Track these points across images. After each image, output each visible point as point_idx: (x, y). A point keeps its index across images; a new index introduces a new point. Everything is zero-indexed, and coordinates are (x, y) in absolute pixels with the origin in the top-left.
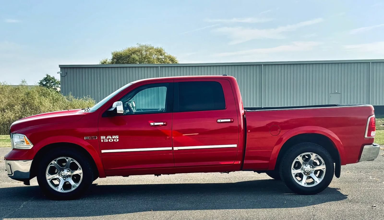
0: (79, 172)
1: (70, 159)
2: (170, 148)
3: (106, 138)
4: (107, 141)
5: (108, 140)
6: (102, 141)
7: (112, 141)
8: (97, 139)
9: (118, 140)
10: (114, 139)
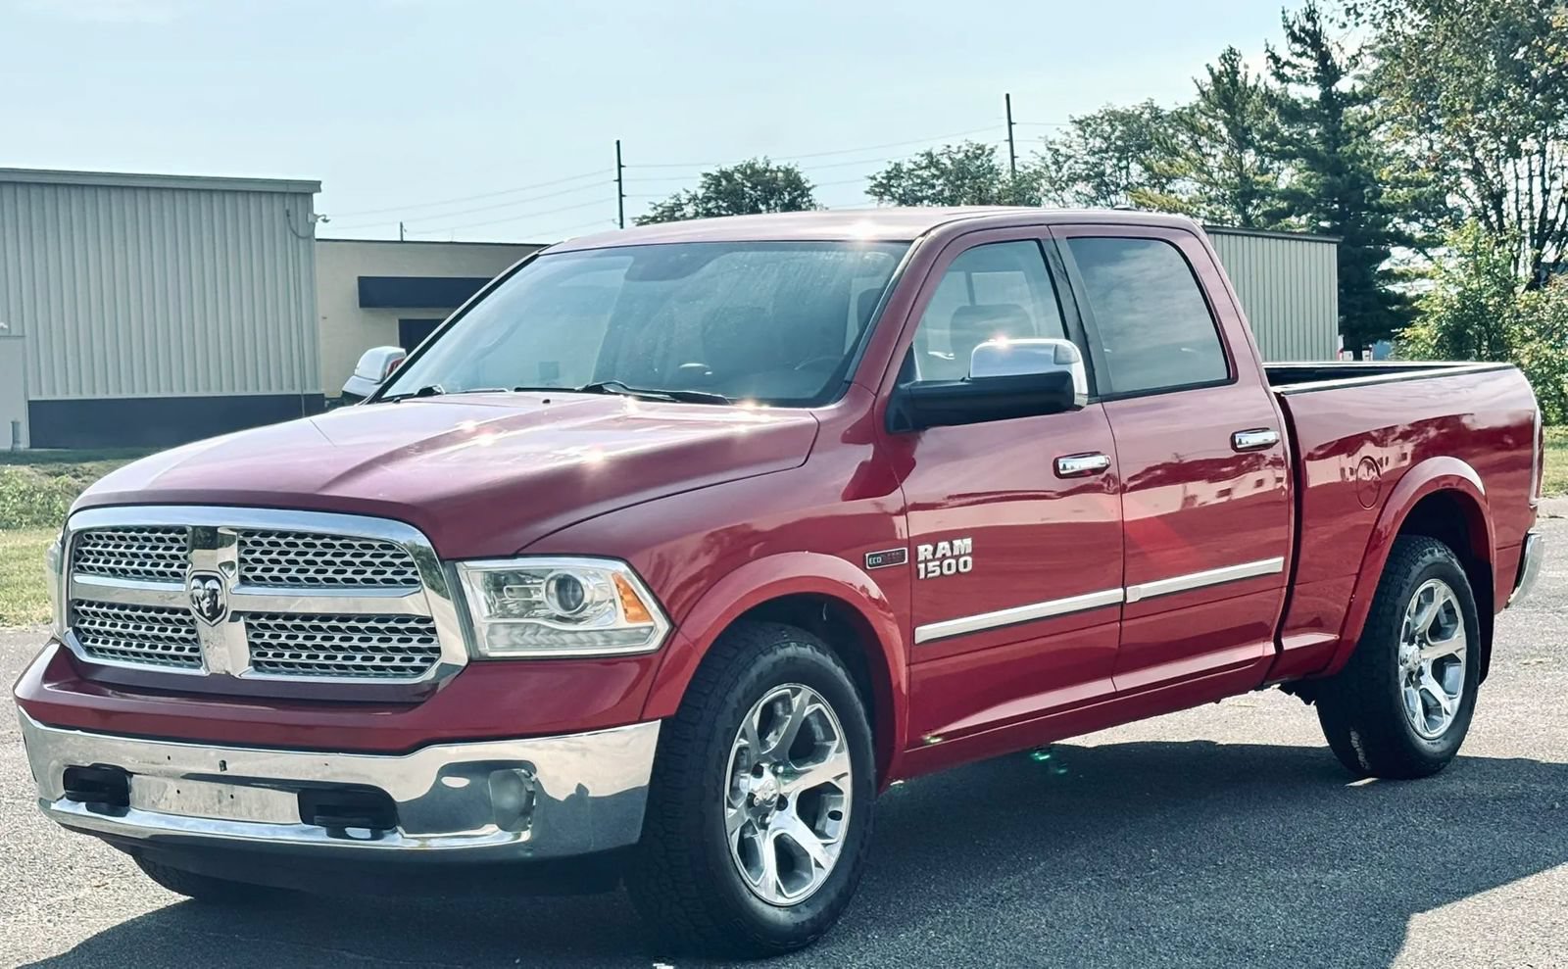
0: (835, 768)
1: (808, 692)
2: (1117, 595)
3: (934, 552)
4: (937, 571)
5: (940, 566)
6: (922, 574)
7: (953, 568)
8: (906, 561)
9: (970, 564)
10: (957, 558)
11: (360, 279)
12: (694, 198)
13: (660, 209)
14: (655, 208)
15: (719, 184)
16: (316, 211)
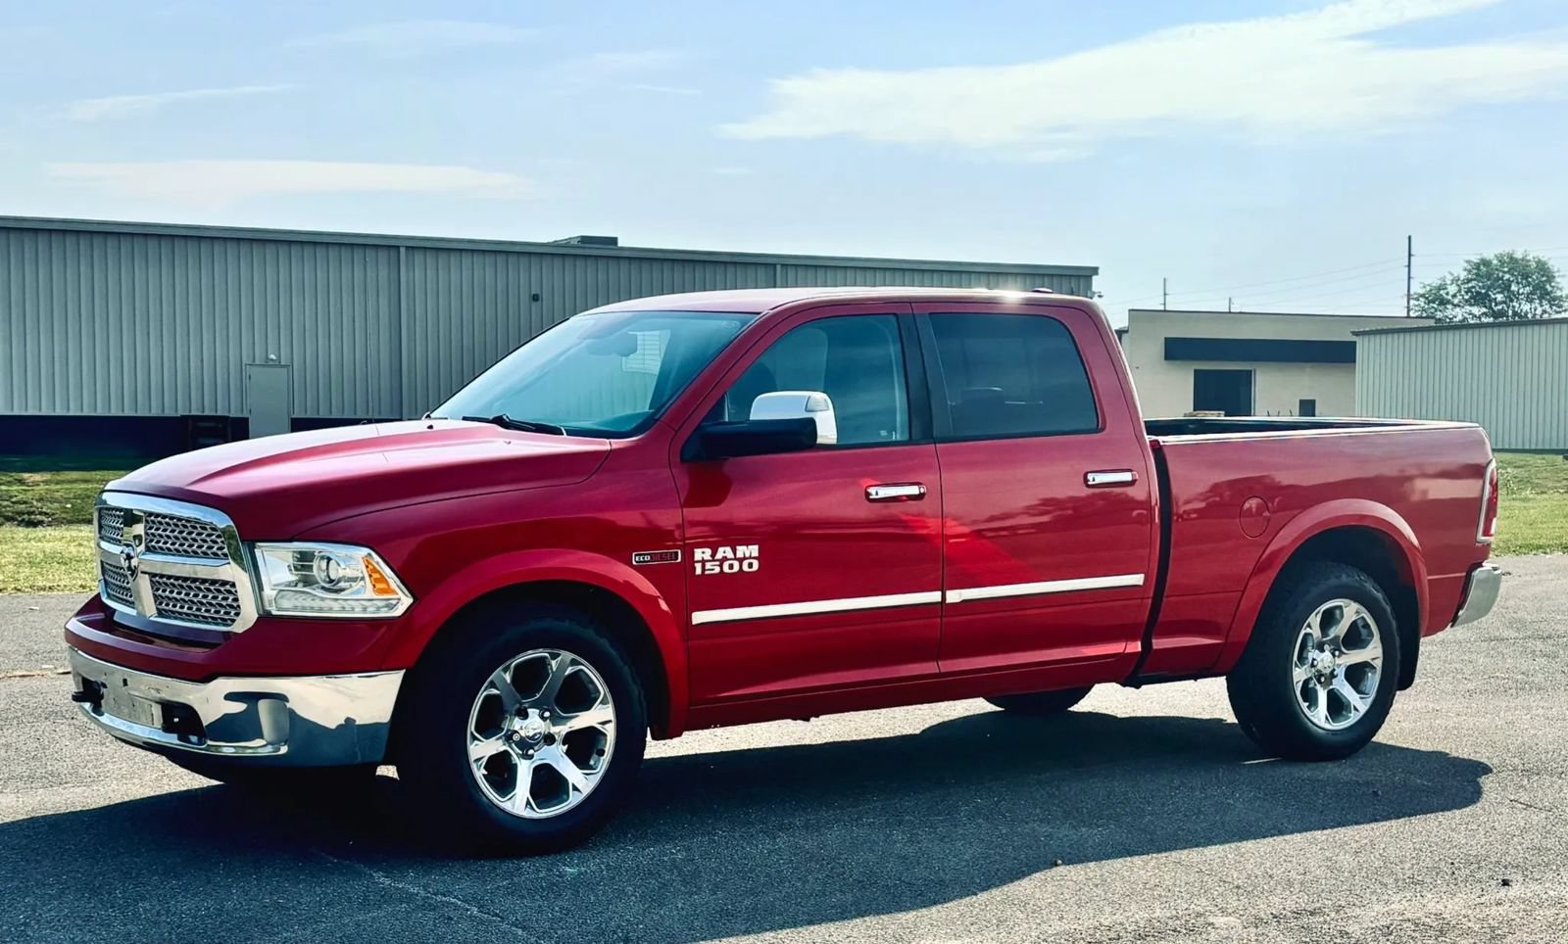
0: (600, 716)
1: (567, 656)
2: (935, 597)
3: (713, 555)
4: (717, 570)
5: (721, 566)
6: (698, 571)
7: (736, 568)
8: (679, 560)
9: (756, 566)
10: (741, 561)
11: (1166, 339)
12: (1456, 280)
13: (1428, 288)
14: (1424, 287)
15: (1478, 268)
16: (1094, 289)
